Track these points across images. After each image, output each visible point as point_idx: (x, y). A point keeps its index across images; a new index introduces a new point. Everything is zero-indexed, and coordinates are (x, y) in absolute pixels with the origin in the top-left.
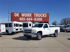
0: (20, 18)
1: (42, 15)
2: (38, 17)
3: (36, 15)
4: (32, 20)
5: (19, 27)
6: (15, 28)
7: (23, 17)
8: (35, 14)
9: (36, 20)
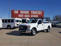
0: (19, 15)
1: (38, 13)
2: (35, 15)
4: (29, 17)
5: (19, 23)
6: (16, 24)
7: (22, 14)
8: (32, 11)
9: (33, 16)
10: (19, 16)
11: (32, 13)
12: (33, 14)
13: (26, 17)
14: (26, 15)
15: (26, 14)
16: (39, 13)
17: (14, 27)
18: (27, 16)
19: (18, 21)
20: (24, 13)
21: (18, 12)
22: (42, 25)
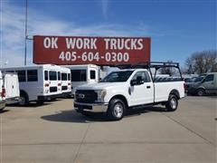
0: (63, 53)
1: (129, 44)
3: (109, 42)
4: (98, 59)
5: (60, 82)
6: (47, 85)
7: (71, 50)
8: (107, 40)
9: (112, 58)
10: (62, 56)
11: (107, 48)
12: (113, 50)
13: (88, 62)
14: (87, 55)
15: (88, 51)
16: (133, 44)
17: (39, 97)
18: (91, 56)
19: (53, 76)
20: (80, 48)
21: (57, 42)
22: (148, 87)
